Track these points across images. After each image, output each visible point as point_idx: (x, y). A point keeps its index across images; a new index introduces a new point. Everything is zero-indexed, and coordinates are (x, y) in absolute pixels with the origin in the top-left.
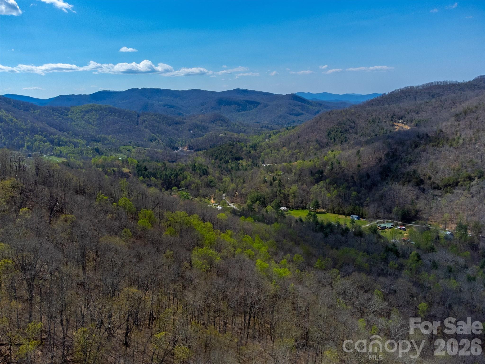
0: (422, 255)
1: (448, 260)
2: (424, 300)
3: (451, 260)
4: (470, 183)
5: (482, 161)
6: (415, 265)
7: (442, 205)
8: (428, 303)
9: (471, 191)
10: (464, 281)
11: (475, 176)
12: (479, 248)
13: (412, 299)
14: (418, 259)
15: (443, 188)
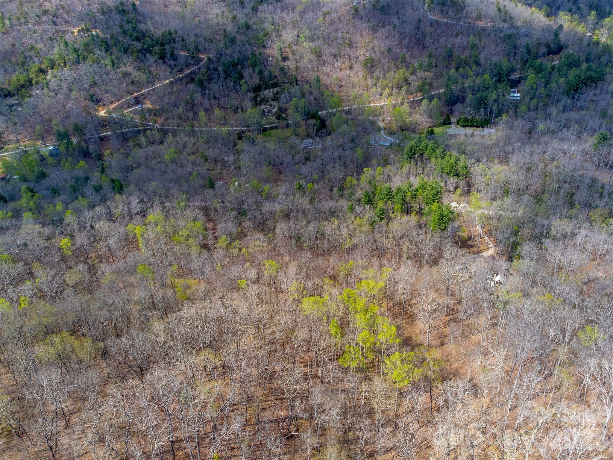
0: (35, 187)
1: (67, 179)
2: (63, 236)
3: (69, 178)
4: (45, 78)
5: (45, 46)
6: (32, 202)
7: (27, 116)
8: (68, 237)
9: (52, 88)
10: (92, 194)
11: (47, 67)
12: (91, 152)
13: (49, 242)
14: (33, 194)
15: (16, 93)
